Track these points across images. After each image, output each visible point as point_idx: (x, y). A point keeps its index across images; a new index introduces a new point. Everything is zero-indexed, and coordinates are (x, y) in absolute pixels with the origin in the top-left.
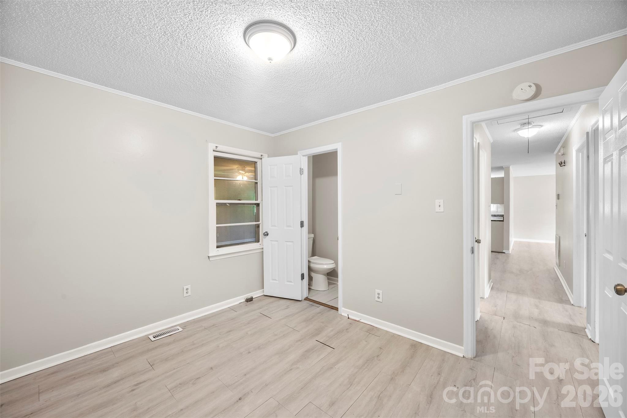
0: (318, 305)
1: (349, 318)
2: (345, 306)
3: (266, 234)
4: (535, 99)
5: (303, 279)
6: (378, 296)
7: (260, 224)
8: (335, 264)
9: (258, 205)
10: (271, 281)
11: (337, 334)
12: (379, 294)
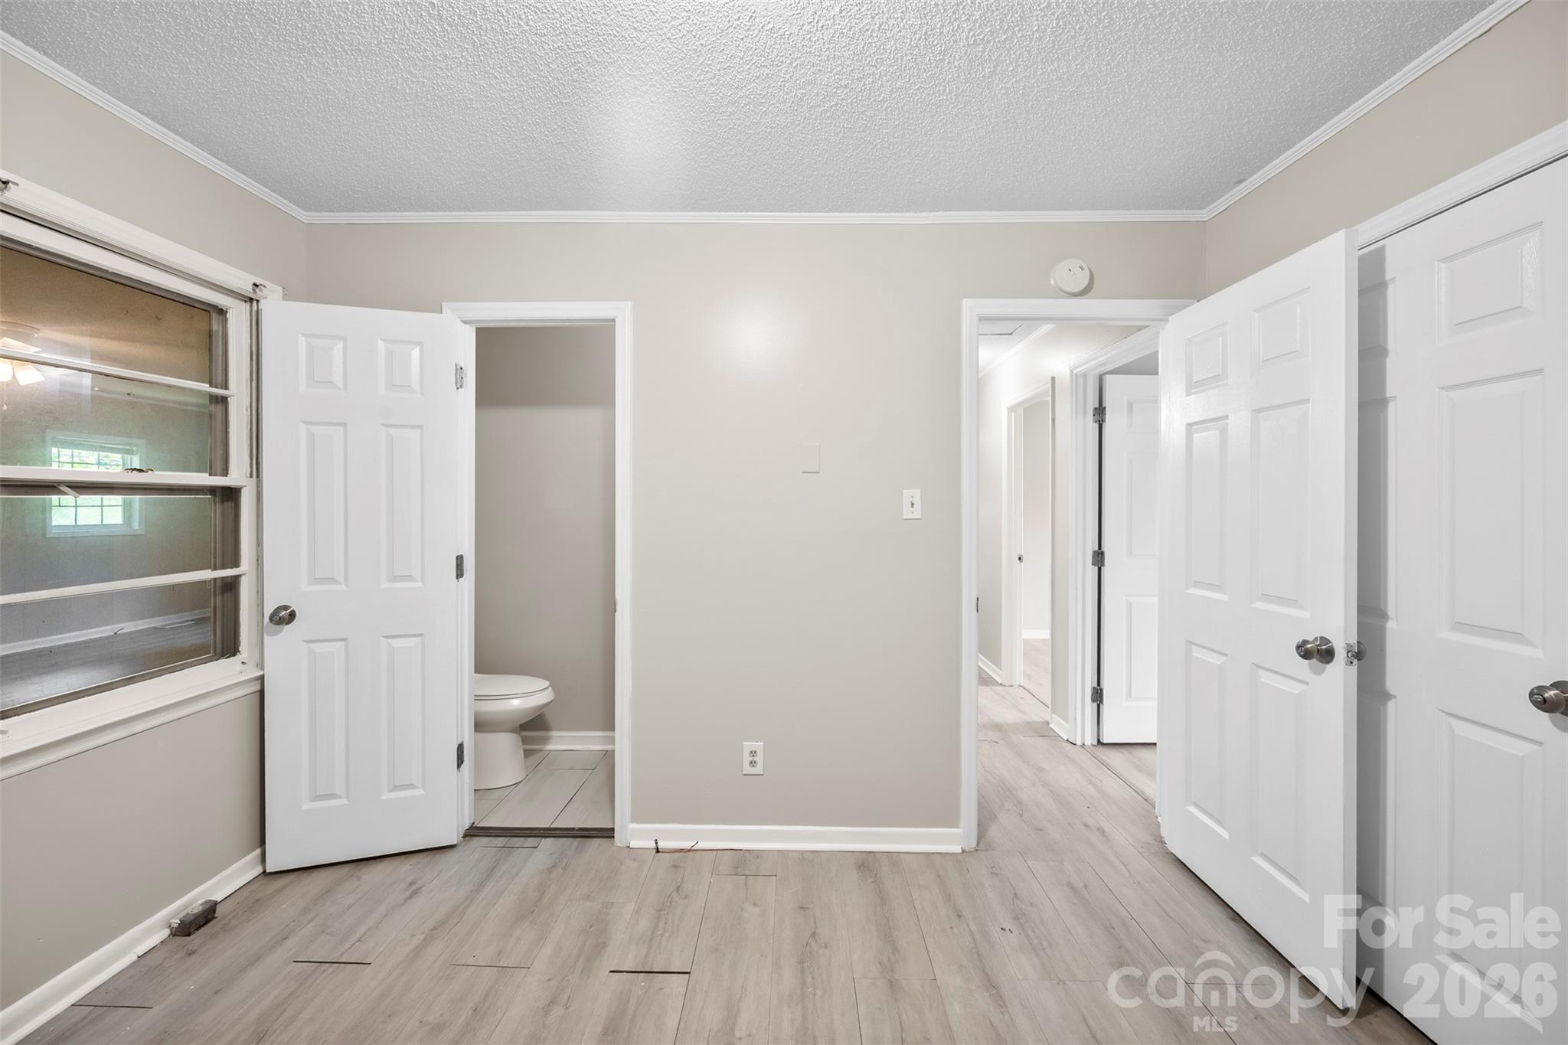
0: (531, 841)
1: (658, 851)
2: (640, 815)
3: (284, 617)
4: (1086, 294)
5: (462, 762)
6: (751, 759)
7: (240, 576)
8: (553, 689)
9: (230, 495)
10: (307, 806)
11: (658, 918)
12: (753, 753)
